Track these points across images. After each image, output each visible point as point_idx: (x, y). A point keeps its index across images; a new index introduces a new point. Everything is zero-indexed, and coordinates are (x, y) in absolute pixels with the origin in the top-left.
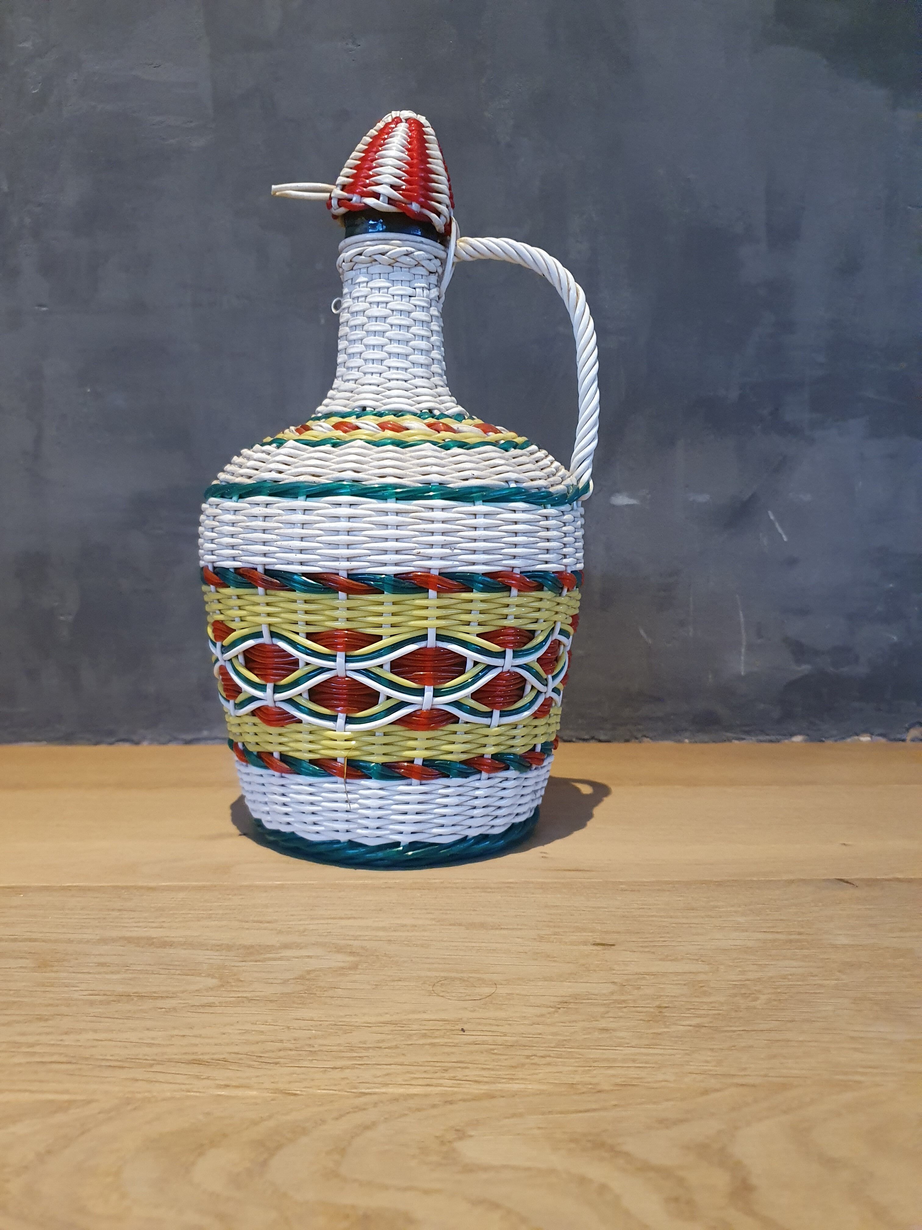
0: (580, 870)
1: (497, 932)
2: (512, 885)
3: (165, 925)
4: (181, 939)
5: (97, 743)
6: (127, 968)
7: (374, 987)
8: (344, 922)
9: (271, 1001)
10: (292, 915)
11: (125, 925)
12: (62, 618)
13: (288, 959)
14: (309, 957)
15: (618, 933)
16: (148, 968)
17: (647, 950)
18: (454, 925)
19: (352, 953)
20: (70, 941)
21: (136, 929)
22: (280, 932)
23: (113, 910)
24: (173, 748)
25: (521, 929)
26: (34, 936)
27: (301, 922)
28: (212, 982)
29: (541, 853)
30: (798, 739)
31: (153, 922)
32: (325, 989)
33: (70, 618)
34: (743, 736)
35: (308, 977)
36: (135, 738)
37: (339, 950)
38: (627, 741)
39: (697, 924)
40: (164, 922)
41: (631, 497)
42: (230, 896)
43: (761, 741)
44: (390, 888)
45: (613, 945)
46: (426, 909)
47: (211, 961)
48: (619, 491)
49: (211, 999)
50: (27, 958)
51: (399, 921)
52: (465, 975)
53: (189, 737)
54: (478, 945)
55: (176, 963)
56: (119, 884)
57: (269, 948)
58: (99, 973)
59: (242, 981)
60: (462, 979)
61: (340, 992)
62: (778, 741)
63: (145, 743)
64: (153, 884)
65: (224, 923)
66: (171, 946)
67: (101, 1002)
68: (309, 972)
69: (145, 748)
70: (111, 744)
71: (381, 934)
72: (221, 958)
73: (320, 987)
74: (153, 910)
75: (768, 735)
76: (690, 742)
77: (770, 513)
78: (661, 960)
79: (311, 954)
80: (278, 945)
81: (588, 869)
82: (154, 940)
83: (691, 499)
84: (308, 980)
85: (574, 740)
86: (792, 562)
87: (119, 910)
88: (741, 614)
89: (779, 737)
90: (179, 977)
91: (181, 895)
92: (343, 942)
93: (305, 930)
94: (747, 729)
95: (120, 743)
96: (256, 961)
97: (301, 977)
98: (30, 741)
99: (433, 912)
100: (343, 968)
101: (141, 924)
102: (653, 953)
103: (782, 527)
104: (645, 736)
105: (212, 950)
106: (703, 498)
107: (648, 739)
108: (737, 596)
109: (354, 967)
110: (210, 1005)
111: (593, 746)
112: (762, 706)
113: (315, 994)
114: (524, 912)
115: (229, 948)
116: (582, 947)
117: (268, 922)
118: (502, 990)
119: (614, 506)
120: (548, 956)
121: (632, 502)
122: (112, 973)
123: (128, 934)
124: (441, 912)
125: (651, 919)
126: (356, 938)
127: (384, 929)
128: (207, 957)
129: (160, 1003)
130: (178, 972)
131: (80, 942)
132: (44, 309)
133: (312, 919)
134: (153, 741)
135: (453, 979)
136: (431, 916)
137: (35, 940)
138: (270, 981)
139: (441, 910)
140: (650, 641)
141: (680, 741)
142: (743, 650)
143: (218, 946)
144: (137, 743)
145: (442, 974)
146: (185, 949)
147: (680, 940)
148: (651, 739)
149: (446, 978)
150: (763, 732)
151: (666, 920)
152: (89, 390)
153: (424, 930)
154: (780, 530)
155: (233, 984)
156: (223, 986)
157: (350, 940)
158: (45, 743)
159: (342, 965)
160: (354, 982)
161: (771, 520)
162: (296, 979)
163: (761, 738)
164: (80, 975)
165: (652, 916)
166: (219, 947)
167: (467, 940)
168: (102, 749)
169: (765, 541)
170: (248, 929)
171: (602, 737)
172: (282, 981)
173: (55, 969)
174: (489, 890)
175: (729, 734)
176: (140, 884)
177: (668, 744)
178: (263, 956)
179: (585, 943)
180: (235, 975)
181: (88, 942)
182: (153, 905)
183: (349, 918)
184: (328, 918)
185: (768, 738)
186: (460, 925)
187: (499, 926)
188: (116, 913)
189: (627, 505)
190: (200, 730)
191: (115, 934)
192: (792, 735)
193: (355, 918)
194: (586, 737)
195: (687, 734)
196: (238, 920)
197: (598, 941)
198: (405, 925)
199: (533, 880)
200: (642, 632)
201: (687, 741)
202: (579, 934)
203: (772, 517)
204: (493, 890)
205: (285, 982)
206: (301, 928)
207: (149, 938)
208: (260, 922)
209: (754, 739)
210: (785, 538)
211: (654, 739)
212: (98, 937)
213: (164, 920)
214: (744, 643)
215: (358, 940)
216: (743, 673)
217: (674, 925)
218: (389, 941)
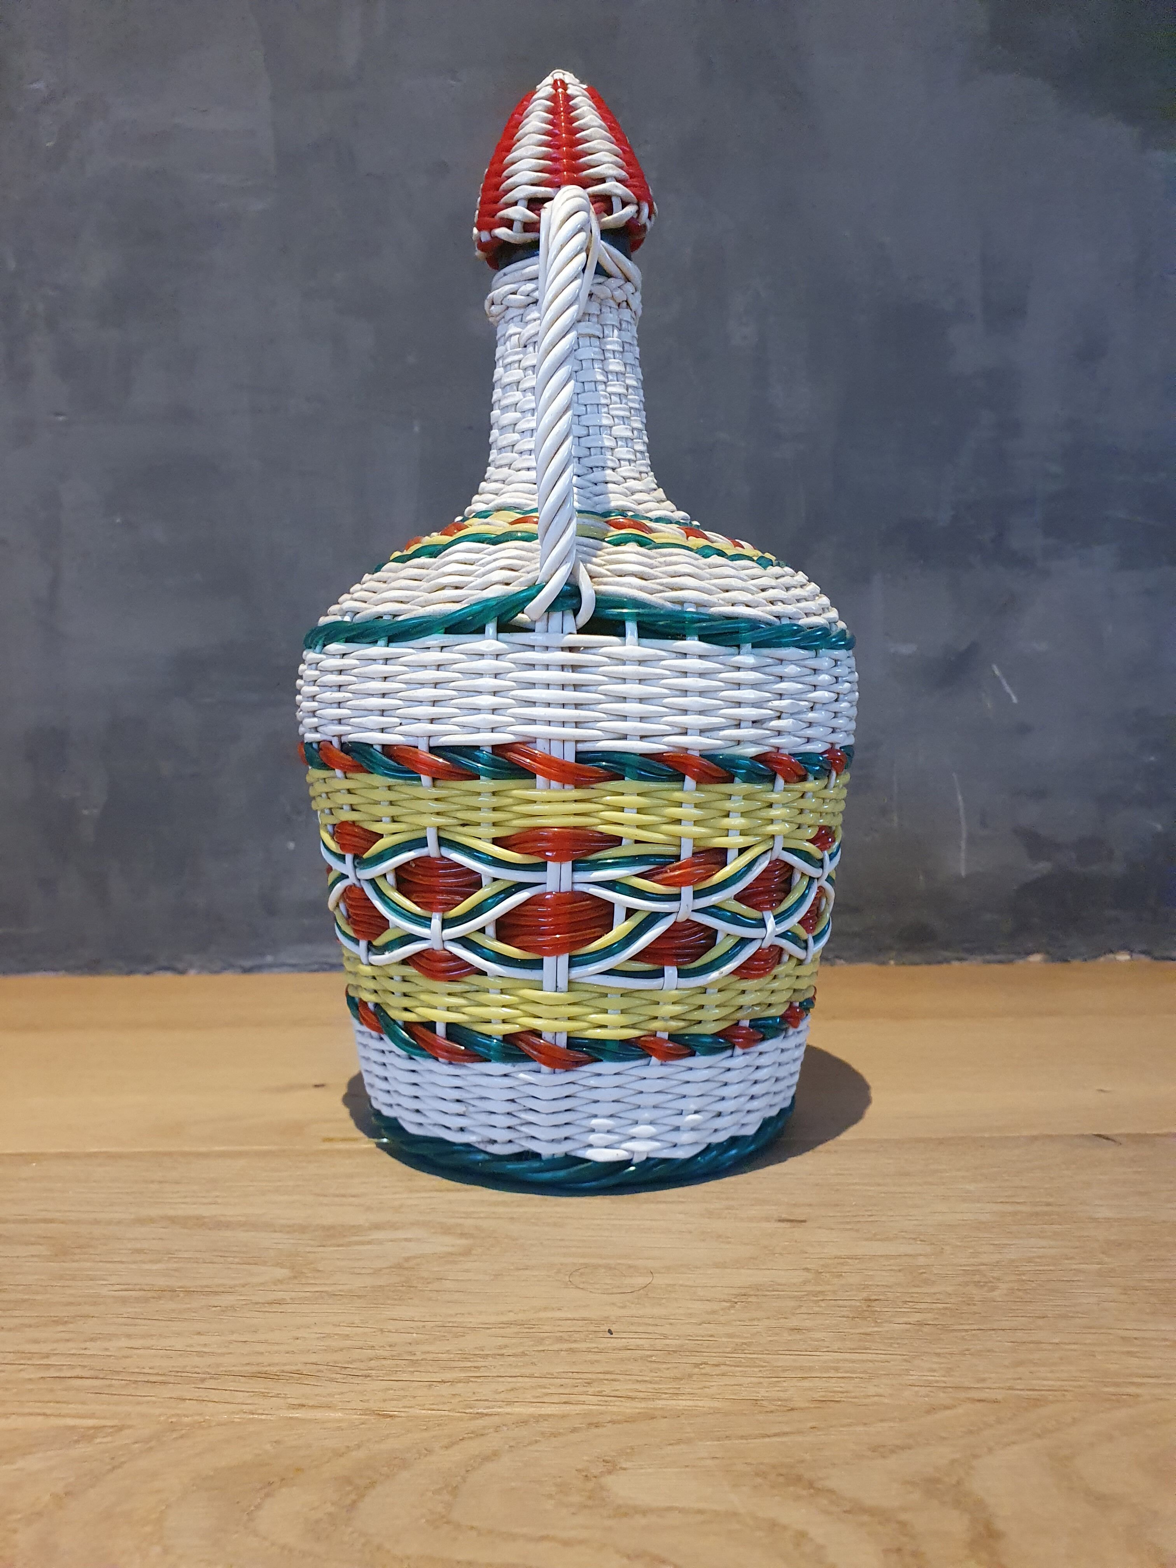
3: (219, 1200)
4: (240, 1218)
5: (130, 972)
6: (170, 1256)
7: (492, 1277)
8: (453, 1196)
9: (359, 1297)
10: (385, 1187)
11: (168, 1201)
12: (86, 812)
13: (380, 1242)
14: (406, 1240)
15: (811, 1205)
16: (198, 1255)
17: (849, 1227)
19: (463, 1235)
20: (96, 1222)
21: (183, 1206)
22: (369, 1209)
23: (152, 1182)
24: (229, 978)
25: (682, 1202)
26: (49, 1216)
27: (397, 1196)
28: (281, 1273)
30: (1036, 958)
31: (203, 1197)
32: (429, 1281)
33: (96, 812)
34: (965, 956)
35: (406, 1265)
36: (180, 966)
37: (447, 1230)
39: (914, 1193)
40: (217, 1197)
42: (304, 1164)
43: (989, 962)
45: (804, 1221)
47: (280, 1246)
49: (280, 1295)
50: (41, 1244)
52: (611, 1262)
53: (248, 964)
54: (627, 1222)
55: (235, 1249)
56: (160, 1149)
57: (356, 1229)
58: (134, 1262)
59: (319, 1271)
60: (608, 1267)
61: (448, 1285)
62: (1011, 961)
63: (192, 972)
64: (203, 1149)
65: (296, 1197)
66: (227, 1227)
67: (137, 1300)
68: (407, 1259)
69: (192, 978)
70: (148, 973)
71: (501, 1209)
72: (292, 1241)
73: (423, 1278)
74: (203, 1181)
75: (996, 953)
76: (896, 964)
77: (994, 667)
78: (867, 1239)
79: (409, 1236)
80: (367, 1225)
82: (205, 1220)
83: (892, 650)
84: (406, 1269)
86: (1024, 729)
87: (160, 1182)
88: (960, 798)
89: (1011, 956)
90: (239, 1266)
91: (240, 1163)
92: (453, 1221)
93: (401, 1206)
94: (967, 945)
95: (161, 972)
96: (339, 1246)
97: (399, 1266)
98: (45, 969)
100: (452, 1254)
101: (188, 1200)
102: (857, 1231)
103: (1009, 683)
104: (838, 956)
105: (281, 1232)
106: (907, 649)
107: (842, 961)
108: (954, 775)
109: (467, 1252)
110: (279, 1302)
112: (988, 917)
113: (416, 1287)
115: (303, 1229)
116: (765, 1225)
117: (353, 1196)
118: (660, 1280)
120: (719, 1236)
122: (151, 1261)
123: (171, 1213)
125: (852, 1187)
126: (468, 1215)
127: (504, 1203)
128: (276, 1241)
129: (214, 1300)
130: (237, 1260)
131: (109, 1223)
132: (61, 418)
133: (412, 1192)
134: (202, 969)
135: (596, 1267)
137: (51, 1221)
138: (356, 1271)
141: (883, 963)
142: (963, 845)
143: (289, 1226)
144: (182, 972)
145: (582, 1261)
146: (247, 1231)
147: (892, 1213)
148: (846, 960)
149: (586, 1266)
150: (991, 951)
151: (872, 1188)
152: (118, 520)
154: (1008, 689)
155: (309, 1275)
156: (295, 1277)
157: (461, 1218)
159: (450, 1249)
160: (467, 1271)
161: (995, 676)
162: (390, 1267)
163: (988, 957)
164: (108, 1265)
165: (856, 1184)
166: (290, 1229)
167: (613, 1217)
168: (139, 980)
169: (989, 703)
170: (326, 1205)
172: (371, 1271)
173: (77, 1257)
175: (947, 954)
176: (187, 1149)
177: (867, 967)
178: (347, 1240)
179: (767, 1219)
180: (312, 1263)
181: (119, 1222)
182: (203, 1176)
185: (999, 957)
188: (156, 1186)
190: (262, 955)
191: (154, 1212)
192: (1029, 953)
195: (894, 954)
196: (314, 1194)
197: (784, 1216)
201: (892, 962)
202: (758, 1207)
203: (997, 672)
205: (377, 1272)
206: (397, 1203)
207: (198, 1218)
208: (344, 1196)
209: (979, 958)
210: (1015, 699)
211: (849, 960)
212: (132, 1217)
213: (218, 1194)
214: (964, 835)
215: (471, 1218)
216: (963, 874)
217: (883, 1195)
218: (512, 1218)
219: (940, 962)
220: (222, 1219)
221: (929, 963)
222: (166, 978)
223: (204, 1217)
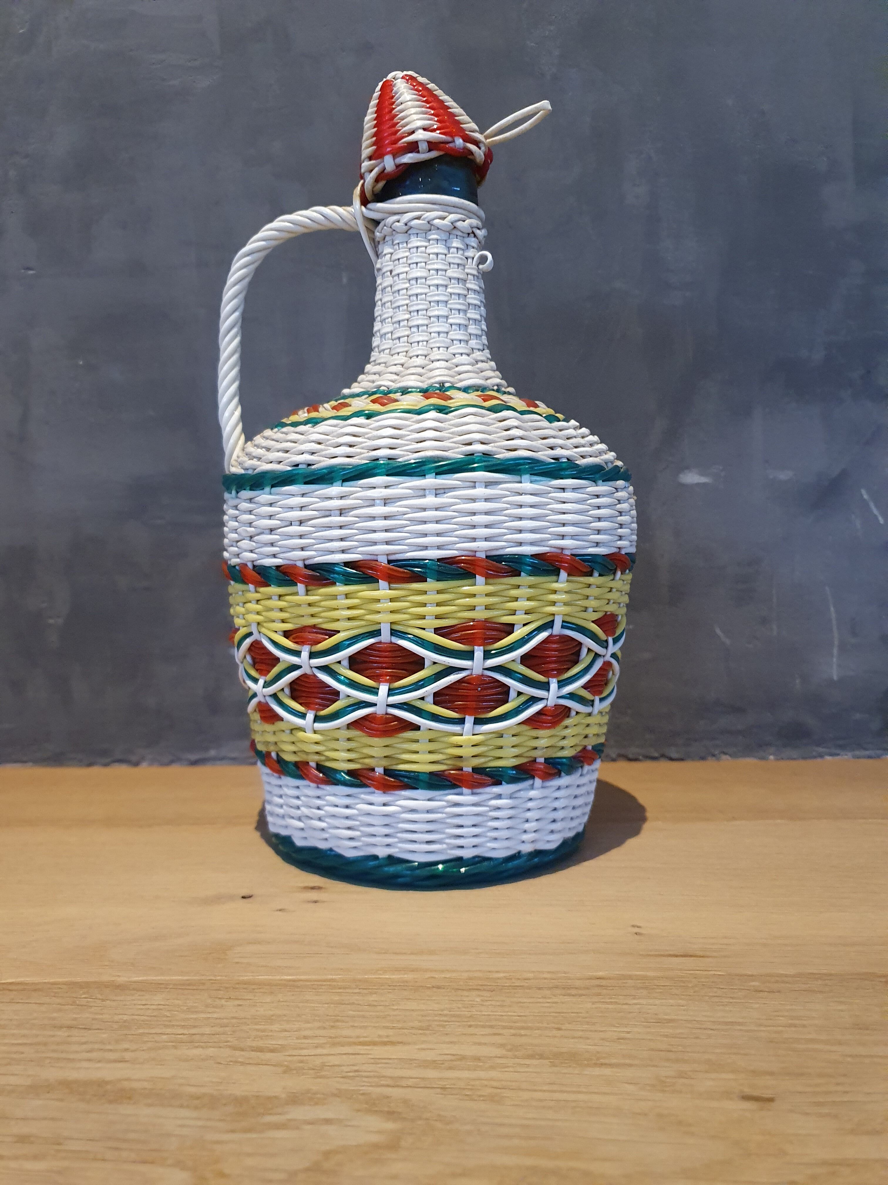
0: (691, 956)
1: (597, 1071)
2: (604, 983)
3: (128, 1055)
4: (146, 1085)
5: (90, 765)
6: (59, 1147)
8: (378, 1051)
10: (305, 1037)
11: (72, 1056)
12: (51, 621)
13: (297, 1125)
14: (328, 1121)
15: (771, 1074)
16: (90, 1147)
17: (825, 1110)
18: (531, 1057)
19: (391, 1115)
21: (85, 1064)
22: (288, 1070)
23: (61, 1027)
24: (176, 770)
25: (631, 1065)
27: (319, 1051)
29: (633, 926)
31: (111, 1050)
33: (60, 621)
34: (838, 751)
35: (325, 1165)
36: (134, 758)
37: (372, 1106)
38: (703, 758)
40: (126, 1050)
41: (702, 474)
42: (223, 1002)
43: (859, 757)
44: (439, 987)
45: (771, 1100)
46: (491, 1027)
47: (185, 1132)
48: (688, 468)
51: (455, 1050)
53: (193, 757)
54: (572, 1097)
55: (133, 1137)
56: (78, 979)
57: (271, 1103)
58: (16, 1158)
62: (878, 757)
63: (144, 764)
64: (122, 979)
65: (210, 1051)
66: (130, 1098)
68: (327, 1154)
69: (145, 770)
70: (106, 765)
71: (431, 1074)
72: (198, 1123)
74: (115, 1026)
75: (865, 749)
76: (777, 760)
77: (863, 492)
78: (853, 1132)
79: (330, 1115)
80: (283, 1096)
81: (701, 954)
82: (108, 1087)
83: (771, 477)
84: (325, 1172)
85: (641, 757)
87: (70, 1027)
88: (832, 609)
89: (879, 752)
91: (158, 999)
92: (379, 1090)
93: (323, 1065)
94: (841, 742)
95: (117, 764)
96: (251, 1131)
97: (317, 1168)
98: (16, 761)
99: (501, 1031)
100: (376, 1146)
101: (94, 1055)
102: (836, 1117)
103: (877, 506)
104: (725, 754)
105: (188, 1107)
106: (784, 476)
107: (727, 757)
108: (827, 588)
109: (395, 1144)
111: (664, 765)
112: (858, 716)
114: (628, 1032)
115: (213, 1102)
116: (728, 1104)
117: (272, 1051)
119: (683, 485)
120: (679, 1123)
121: (703, 480)
122: (35, 1157)
123: (73, 1075)
124: (512, 1031)
125: (811, 1046)
126: (396, 1082)
127: (433, 1064)
128: (180, 1122)
130: (133, 1156)
132: (31, 272)
133: (334, 1045)
134: (153, 762)
136: (498, 1040)
139: (511, 1028)
140: (728, 642)
142: (835, 651)
143: (198, 1098)
144: (136, 764)
145: (529, 1162)
146: (151, 1105)
147: (867, 1089)
148: (730, 756)
150: (860, 746)
151: (834, 1048)
152: (81, 363)
153: (492, 1068)
154: (875, 512)
157: (388, 1086)
158: (31, 764)
159: (375, 1138)
160: (394, 1177)
161: (864, 500)
162: (308, 1169)
163: (857, 753)
165: (812, 1041)
166: (199, 1102)
167: (555, 1088)
168: (96, 771)
169: (858, 524)
170: (242, 1064)
171: (674, 755)
174: (573, 992)
175: (821, 750)
176: (105, 978)
177: (750, 761)
178: (260, 1120)
179: (727, 1095)
181: (12, 1091)
182: (116, 1018)
183: (385, 1044)
184: (355, 1044)
185: (867, 753)
186: (542, 1057)
187: (598, 1059)
188: (62, 1034)
189: (698, 484)
190: (207, 749)
191: (52, 1074)
193: (392, 1043)
194: (656, 755)
195: (772, 749)
196: (230, 1047)
197: (748, 1091)
198: (463, 1058)
199: (630, 973)
200: (718, 631)
201: (772, 757)
202: (715, 1076)
203: (866, 496)
204: (580, 992)
206: (318, 1061)
207: (101, 1083)
208: (260, 1050)
209: (850, 754)
210: (881, 521)
211: (733, 756)
212: (28, 1082)
213: (126, 1046)
214: (836, 643)
215: (398, 1086)
216: (835, 678)
217: (849, 1059)
218: (443, 1088)
219: (815, 757)
220: (126, 1084)
221: (804, 758)
222: (122, 770)
223: (107, 1083)
